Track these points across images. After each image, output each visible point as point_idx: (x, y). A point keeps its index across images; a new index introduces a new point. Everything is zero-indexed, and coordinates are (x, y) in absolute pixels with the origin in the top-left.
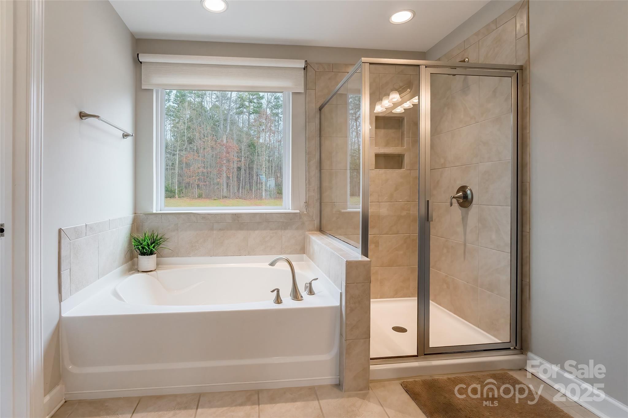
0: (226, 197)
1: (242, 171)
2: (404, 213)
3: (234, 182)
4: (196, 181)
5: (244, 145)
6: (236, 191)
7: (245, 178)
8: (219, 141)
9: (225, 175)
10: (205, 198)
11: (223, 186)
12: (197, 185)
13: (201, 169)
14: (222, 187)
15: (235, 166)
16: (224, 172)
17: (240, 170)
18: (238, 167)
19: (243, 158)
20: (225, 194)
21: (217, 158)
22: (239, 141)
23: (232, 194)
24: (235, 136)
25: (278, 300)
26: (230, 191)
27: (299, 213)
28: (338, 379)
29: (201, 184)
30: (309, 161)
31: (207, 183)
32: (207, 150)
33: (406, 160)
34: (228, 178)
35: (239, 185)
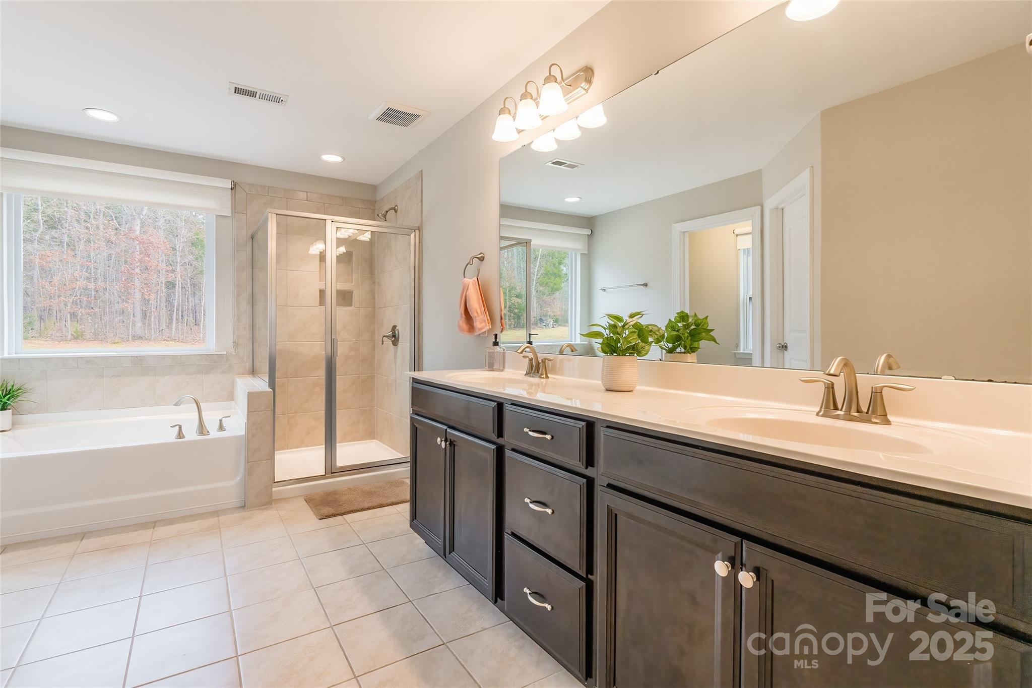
0: (141, 338)
1: (177, 289)
2: (353, 353)
3: (160, 309)
4: (69, 305)
5: (182, 240)
6: (165, 327)
7: (182, 302)
8: (124, 229)
9: (138, 296)
10: (89, 340)
11: (134, 316)
12: (71, 315)
13: (82, 283)
14: (132, 318)
15: (163, 279)
16: (137, 290)
17: (174, 286)
18: (168, 282)
19: (178, 265)
20: (139, 332)
21: (120, 262)
22: (172, 233)
23: (155, 332)
24: (161, 223)
25: (180, 435)
26: (150, 325)
27: (226, 354)
28: (244, 502)
29: (81, 312)
30: (238, 295)
31: (97, 310)
32: (96, 245)
33: (355, 297)
34: (146, 302)
35: (171, 316)
